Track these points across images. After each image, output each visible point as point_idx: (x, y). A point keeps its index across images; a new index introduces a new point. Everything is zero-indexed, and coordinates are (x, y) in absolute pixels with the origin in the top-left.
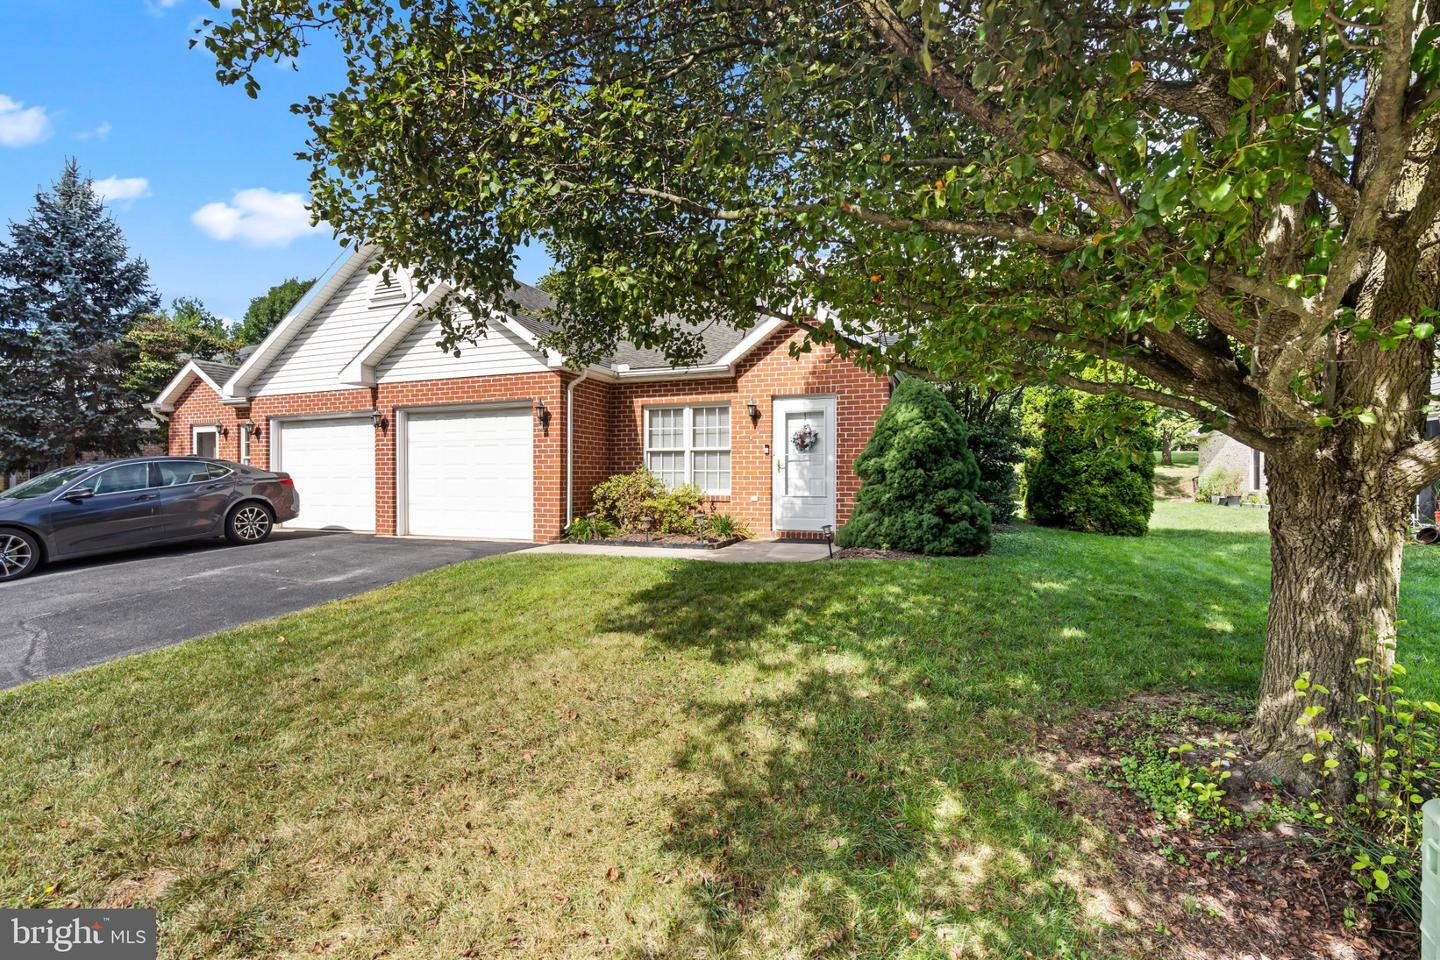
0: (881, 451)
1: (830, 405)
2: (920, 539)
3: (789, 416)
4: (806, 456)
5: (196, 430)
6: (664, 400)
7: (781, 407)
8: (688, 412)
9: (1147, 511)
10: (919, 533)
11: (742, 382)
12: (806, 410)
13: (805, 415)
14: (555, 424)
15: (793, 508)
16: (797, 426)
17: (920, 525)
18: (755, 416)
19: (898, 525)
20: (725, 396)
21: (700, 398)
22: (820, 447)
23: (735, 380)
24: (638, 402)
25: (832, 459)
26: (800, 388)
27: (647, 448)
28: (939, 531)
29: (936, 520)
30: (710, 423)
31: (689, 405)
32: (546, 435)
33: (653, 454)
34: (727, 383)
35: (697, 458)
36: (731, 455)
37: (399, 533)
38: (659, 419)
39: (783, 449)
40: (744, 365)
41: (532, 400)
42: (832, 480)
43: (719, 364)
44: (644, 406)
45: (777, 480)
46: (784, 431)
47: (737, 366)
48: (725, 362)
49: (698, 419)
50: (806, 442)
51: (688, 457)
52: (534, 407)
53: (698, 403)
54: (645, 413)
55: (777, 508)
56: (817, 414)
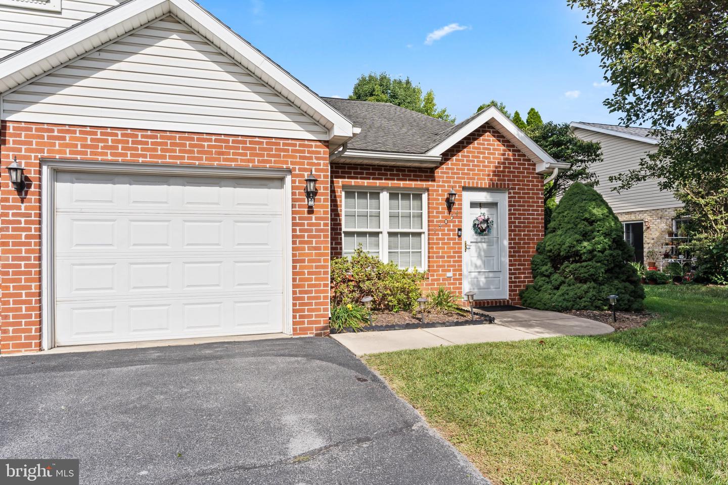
1: (503, 199)
3: (473, 205)
4: (483, 238)
6: (366, 182)
7: (468, 197)
8: (384, 196)
12: (486, 201)
13: (480, 205)
14: (322, 200)
16: (479, 213)
18: (451, 206)
20: (424, 184)
22: (494, 231)
23: (435, 169)
25: (506, 243)
26: (485, 183)
27: (344, 229)
30: (404, 207)
33: (348, 234)
34: (426, 172)
35: (392, 239)
36: (425, 238)
37: (45, 344)
38: (356, 201)
39: (468, 234)
40: (447, 155)
41: (289, 171)
42: (506, 260)
43: (431, 153)
44: (344, 187)
45: (466, 256)
46: (469, 216)
47: (443, 154)
48: (436, 152)
49: (395, 202)
50: (482, 228)
51: (384, 239)
52: (288, 179)
53: (399, 188)
54: (343, 194)
55: (466, 287)
56: (493, 205)
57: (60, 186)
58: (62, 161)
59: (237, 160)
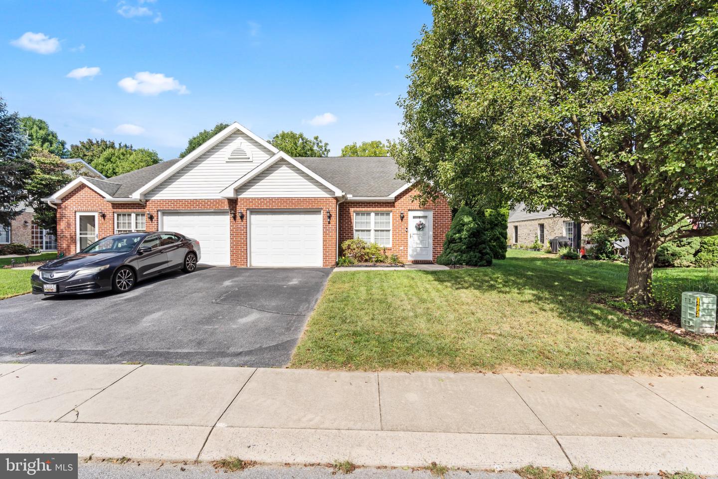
0: (459, 231)
1: (430, 214)
2: (476, 261)
3: (414, 217)
4: (421, 232)
5: (78, 215)
6: (364, 209)
7: (411, 214)
8: (373, 214)
9: (506, 251)
10: (476, 259)
11: (396, 204)
12: (421, 215)
13: (419, 217)
14: (333, 218)
15: (416, 251)
16: (417, 221)
17: (475, 256)
18: (402, 218)
19: (469, 257)
20: (390, 209)
21: (379, 209)
22: (426, 229)
23: (394, 203)
24: (352, 210)
25: (431, 233)
26: (417, 208)
27: (354, 228)
28: (481, 259)
29: (480, 255)
30: (381, 219)
31: (374, 212)
32: (329, 223)
33: (356, 230)
34: (391, 204)
35: (376, 232)
36: (391, 232)
37: (248, 265)
38: (360, 217)
39: (412, 229)
40: (398, 198)
41: (322, 209)
42: (431, 241)
43: (390, 196)
44: (354, 212)
45: (410, 241)
46: (412, 223)
47: (396, 197)
48: (393, 196)
49: (377, 217)
50: (420, 227)
51: (372, 232)
52: (322, 211)
53: (378, 211)
54: (355, 214)
55: (410, 252)
56: (425, 217)
57: (252, 216)
58: (253, 209)
59: (304, 206)
